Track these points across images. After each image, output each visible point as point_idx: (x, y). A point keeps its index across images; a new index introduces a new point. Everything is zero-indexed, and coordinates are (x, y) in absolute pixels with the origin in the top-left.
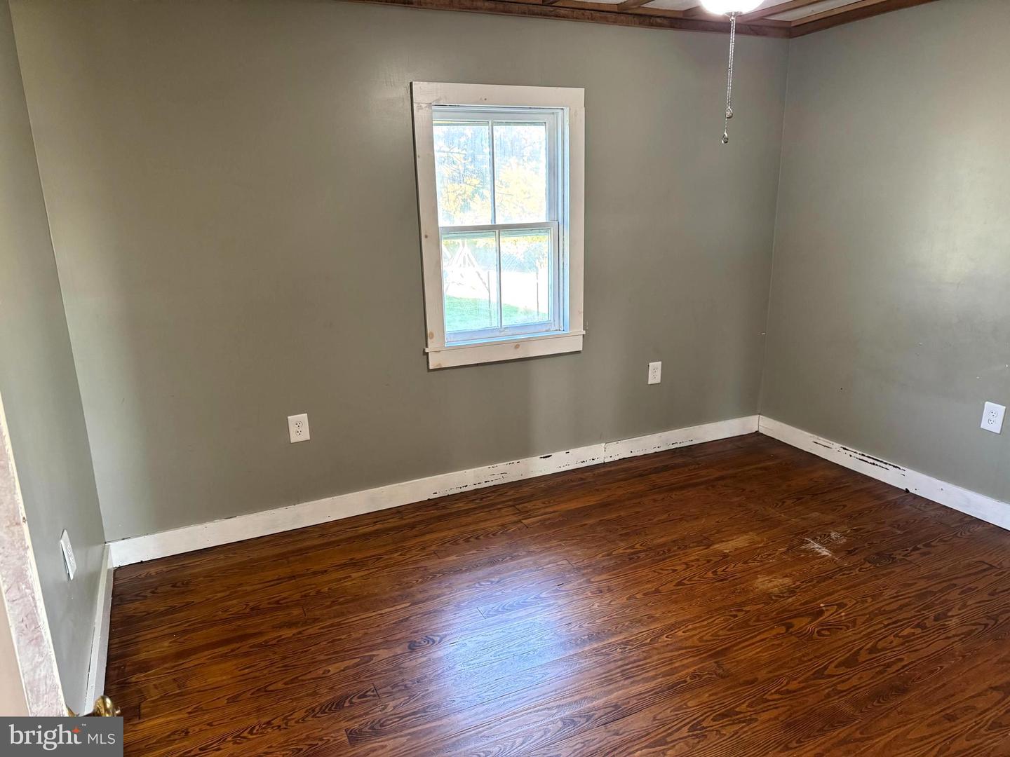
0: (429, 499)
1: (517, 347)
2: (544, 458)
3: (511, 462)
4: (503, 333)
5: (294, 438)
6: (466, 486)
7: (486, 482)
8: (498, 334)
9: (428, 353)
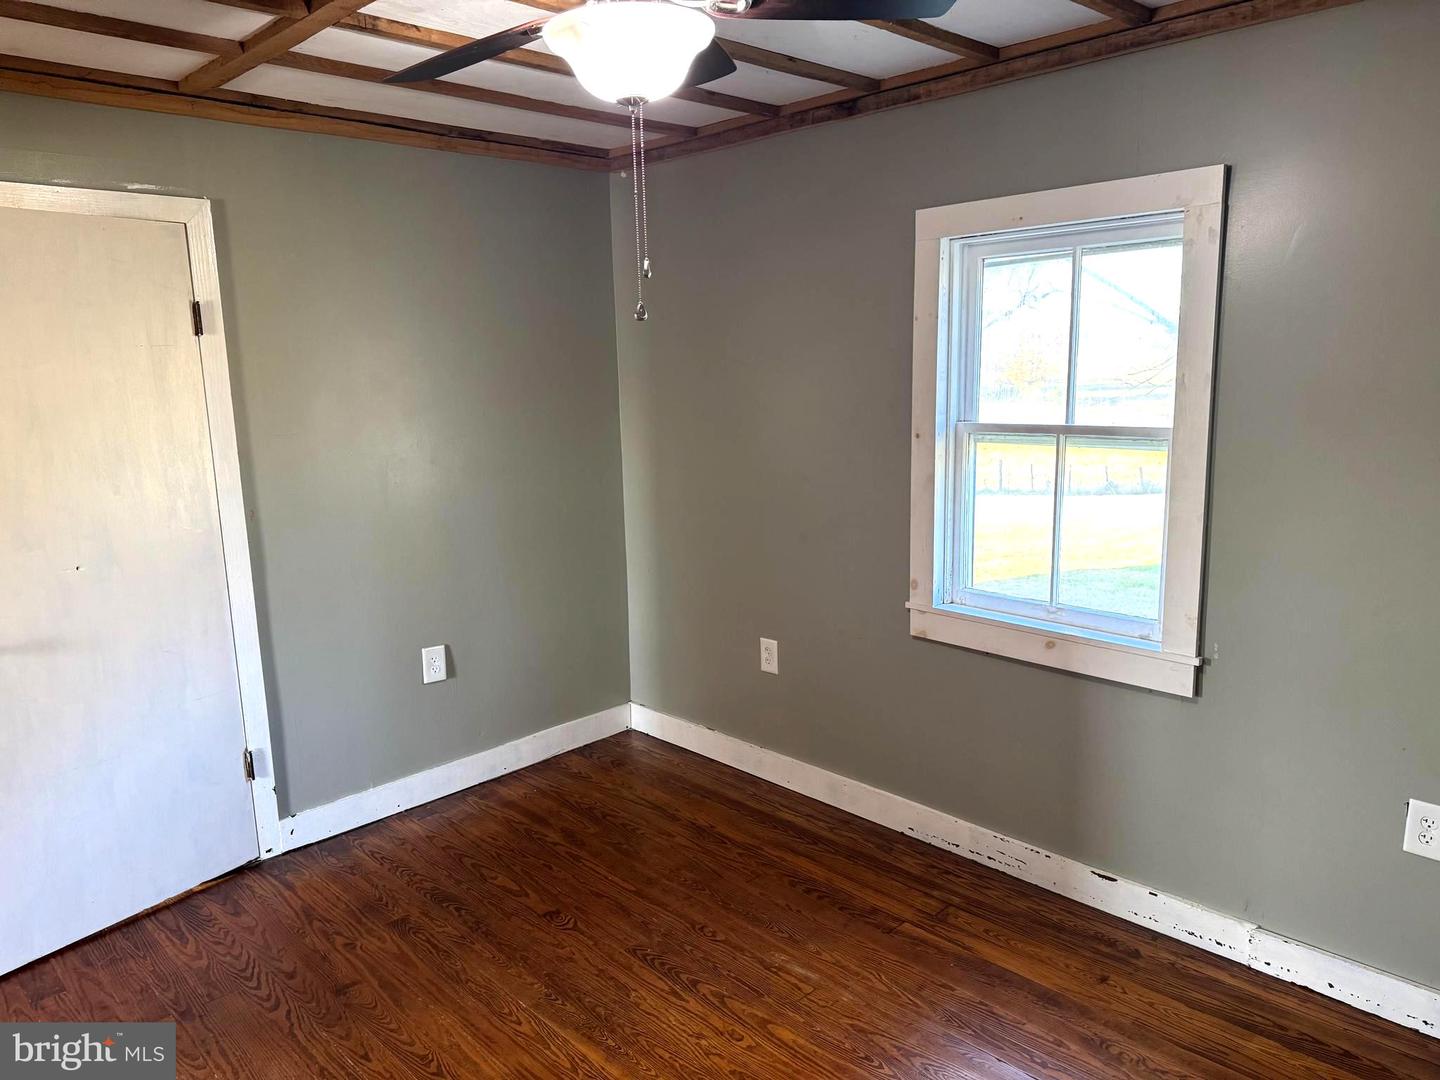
0: (902, 833)
1: (1050, 645)
2: (1100, 876)
3: (1038, 849)
4: (1052, 616)
5: (765, 667)
6: (958, 846)
7: (989, 858)
8: (1043, 615)
9: (909, 610)
